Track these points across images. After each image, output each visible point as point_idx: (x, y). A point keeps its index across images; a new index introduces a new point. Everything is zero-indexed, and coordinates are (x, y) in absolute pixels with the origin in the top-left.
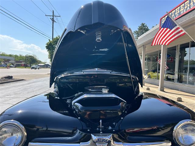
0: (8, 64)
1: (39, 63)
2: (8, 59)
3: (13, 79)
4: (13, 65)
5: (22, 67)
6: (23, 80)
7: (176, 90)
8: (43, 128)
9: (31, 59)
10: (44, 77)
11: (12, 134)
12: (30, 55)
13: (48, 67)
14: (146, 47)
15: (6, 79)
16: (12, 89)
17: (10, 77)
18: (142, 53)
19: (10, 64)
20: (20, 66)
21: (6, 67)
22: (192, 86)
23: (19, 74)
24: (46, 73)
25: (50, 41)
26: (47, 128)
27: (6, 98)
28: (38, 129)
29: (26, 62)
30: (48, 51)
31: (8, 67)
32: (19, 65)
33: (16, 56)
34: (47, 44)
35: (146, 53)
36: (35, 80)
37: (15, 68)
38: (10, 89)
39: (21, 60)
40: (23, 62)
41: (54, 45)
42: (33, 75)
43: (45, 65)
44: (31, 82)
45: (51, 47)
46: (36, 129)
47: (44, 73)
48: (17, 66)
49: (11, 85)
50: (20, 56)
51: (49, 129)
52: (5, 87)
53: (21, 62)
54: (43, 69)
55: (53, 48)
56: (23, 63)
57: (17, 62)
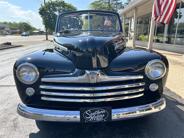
0: (4, 32)
1: (34, 30)
2: (3, 26)
3: (12, 45)
4: (9, 32)
5: (17, 35)
6: (21, 46)
7: (164, 50)
8: (51, 70)
9: (25, 26)
10: (40, 43)
11: (29, 73)
12: (24, 22)
13: (43, 33)
14: (138, 9)
15: (5, 45)
16: (13, 54)
17: (9, 44)
18: (134, 16)
19: (5, 31)
20: (16, 34)
21: (3, 35)
22: (178, 46)
23: (16, 41)
24: (42, 40)
25: (42, 6)
26: (55, 70)
27: (10, 61)
28: (48, 70)
29: (21, 29)
30: (41, 17)
31: (5, 34)
32: (14, 32)
33: (10, 24)
34: (40, 9)
35: (138, 16)
36: (32, 46)
37: (11, 35)
38: (11, 54)
39: (15, 27)
40: (18, 29)
41: (46, 10)
42: (30, 41)
43: (40, 31)
44: (29, 48)
45: (44, 12)
46: (46, 70)
47: (40, 40)
48: (13, 33)
49: (11, 50)
50: (14, 23)
51: (56, 70)
52: (6, 52)
53: (16, 29)
54: (38, 36)
55: (46, 14)
56: (18, 31)
57: (12, 29)
